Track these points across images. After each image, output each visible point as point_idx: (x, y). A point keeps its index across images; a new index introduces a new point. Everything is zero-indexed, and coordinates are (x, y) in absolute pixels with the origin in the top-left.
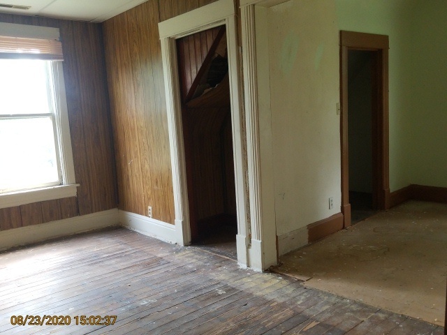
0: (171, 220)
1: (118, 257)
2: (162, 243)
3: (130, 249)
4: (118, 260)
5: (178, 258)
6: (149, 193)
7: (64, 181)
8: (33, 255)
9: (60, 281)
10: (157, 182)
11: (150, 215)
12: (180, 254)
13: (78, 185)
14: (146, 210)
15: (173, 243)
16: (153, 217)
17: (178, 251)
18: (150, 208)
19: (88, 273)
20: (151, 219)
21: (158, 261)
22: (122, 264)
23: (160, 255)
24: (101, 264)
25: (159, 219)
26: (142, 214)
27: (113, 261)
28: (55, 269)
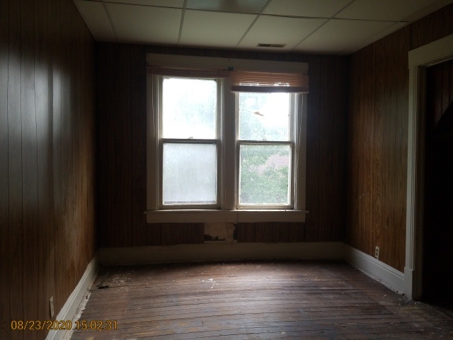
0: (400, 266)
1: (336, 293)
2: (385, 290)
3: (351, 288)
4: (337, 296)
5: (402, 311)
6: (378, 232)
7: (295, 206)
8: (260, 270)
9: (278, 302)
10: (388, 222)
11: (377, 257)
12: (406, 308)
13: (308, 212)
14: (374, 249)
15: (400, 292)
16: (380, 259)
17: (404, 304)
18: (377, 248)
19: (305, 302)
20: (377, 261)
21: (378, 309)
22: (340, 301)
23: (382, 303)
24: (319, 296)
25: (387, 263)
26: (368, 253)
27: (331, 296)
28: (276, 289)
